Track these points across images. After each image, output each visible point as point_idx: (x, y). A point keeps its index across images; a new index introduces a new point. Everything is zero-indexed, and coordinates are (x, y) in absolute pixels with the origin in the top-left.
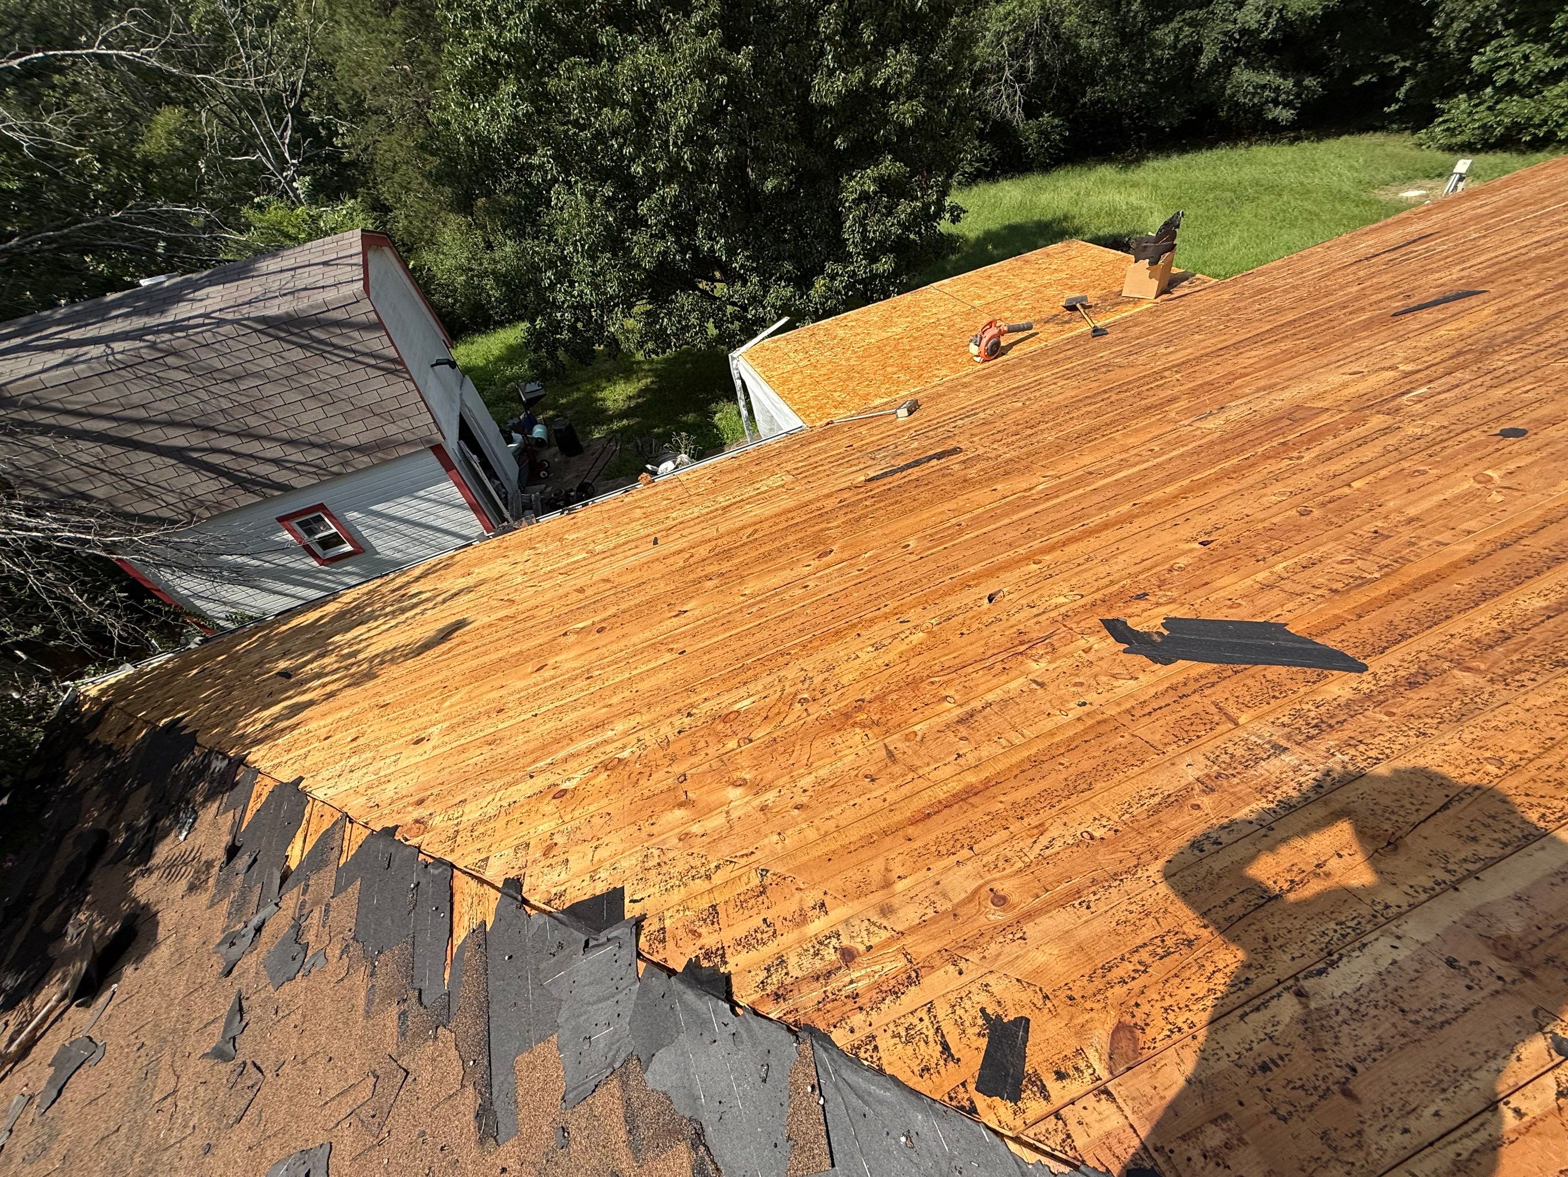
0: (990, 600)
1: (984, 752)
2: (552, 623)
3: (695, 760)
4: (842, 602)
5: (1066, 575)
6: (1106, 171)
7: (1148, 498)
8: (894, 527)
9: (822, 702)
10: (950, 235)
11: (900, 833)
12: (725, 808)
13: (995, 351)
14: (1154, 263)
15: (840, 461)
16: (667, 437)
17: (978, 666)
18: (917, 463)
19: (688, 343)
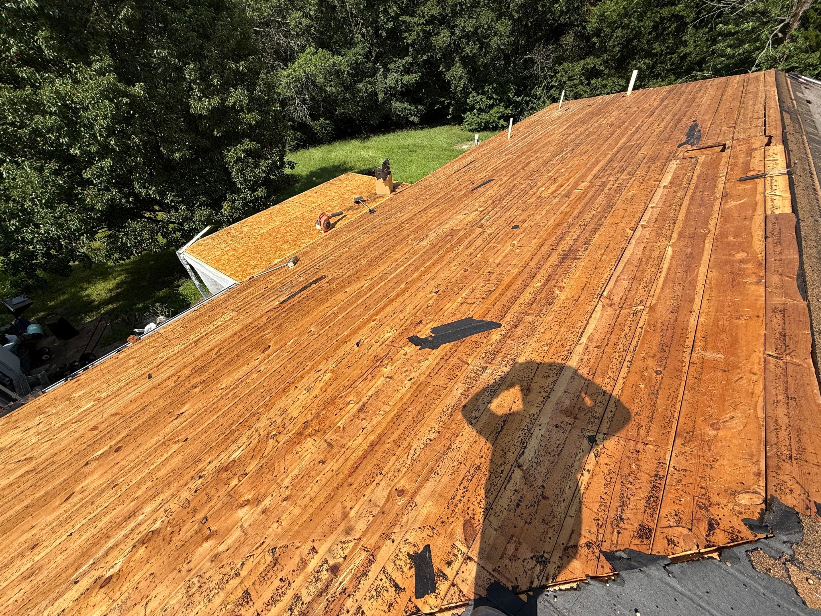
0: (358, 345)
1: (374, 422)
2: (73, 460)
3: (212, 504)
4: (283, 372)
5: (388, 323)
6: (355, 143)
7: (411, 279)
8: (301, 324)
9: (285, 432)
10: (292, 175)
11: (345, 484)
12: (239, 524)
13: (329, 226)
14: (385, 180)
15: (263, 296)
16: (146, 309)
17: (360, 380)
18: (305, 288)
19: (146, 250)
